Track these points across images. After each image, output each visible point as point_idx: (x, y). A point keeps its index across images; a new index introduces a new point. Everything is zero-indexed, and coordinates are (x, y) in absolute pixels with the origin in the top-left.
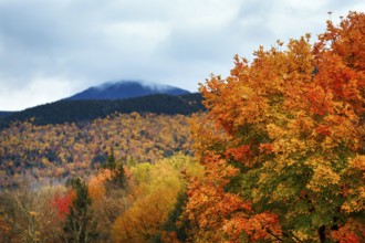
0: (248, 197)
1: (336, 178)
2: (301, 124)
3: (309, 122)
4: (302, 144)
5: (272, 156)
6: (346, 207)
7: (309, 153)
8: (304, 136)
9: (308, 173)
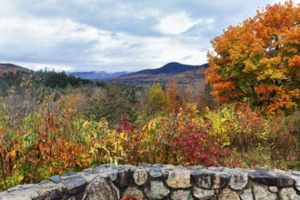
0: (224, 76)
1: (254, 67)
2: (242, 48)
3: (245, 47)
4: (242, 56)
5: (230, 61)
6: (259, 78)
7: (245, 59)
8: (243, 53)
9: (244, 66)
